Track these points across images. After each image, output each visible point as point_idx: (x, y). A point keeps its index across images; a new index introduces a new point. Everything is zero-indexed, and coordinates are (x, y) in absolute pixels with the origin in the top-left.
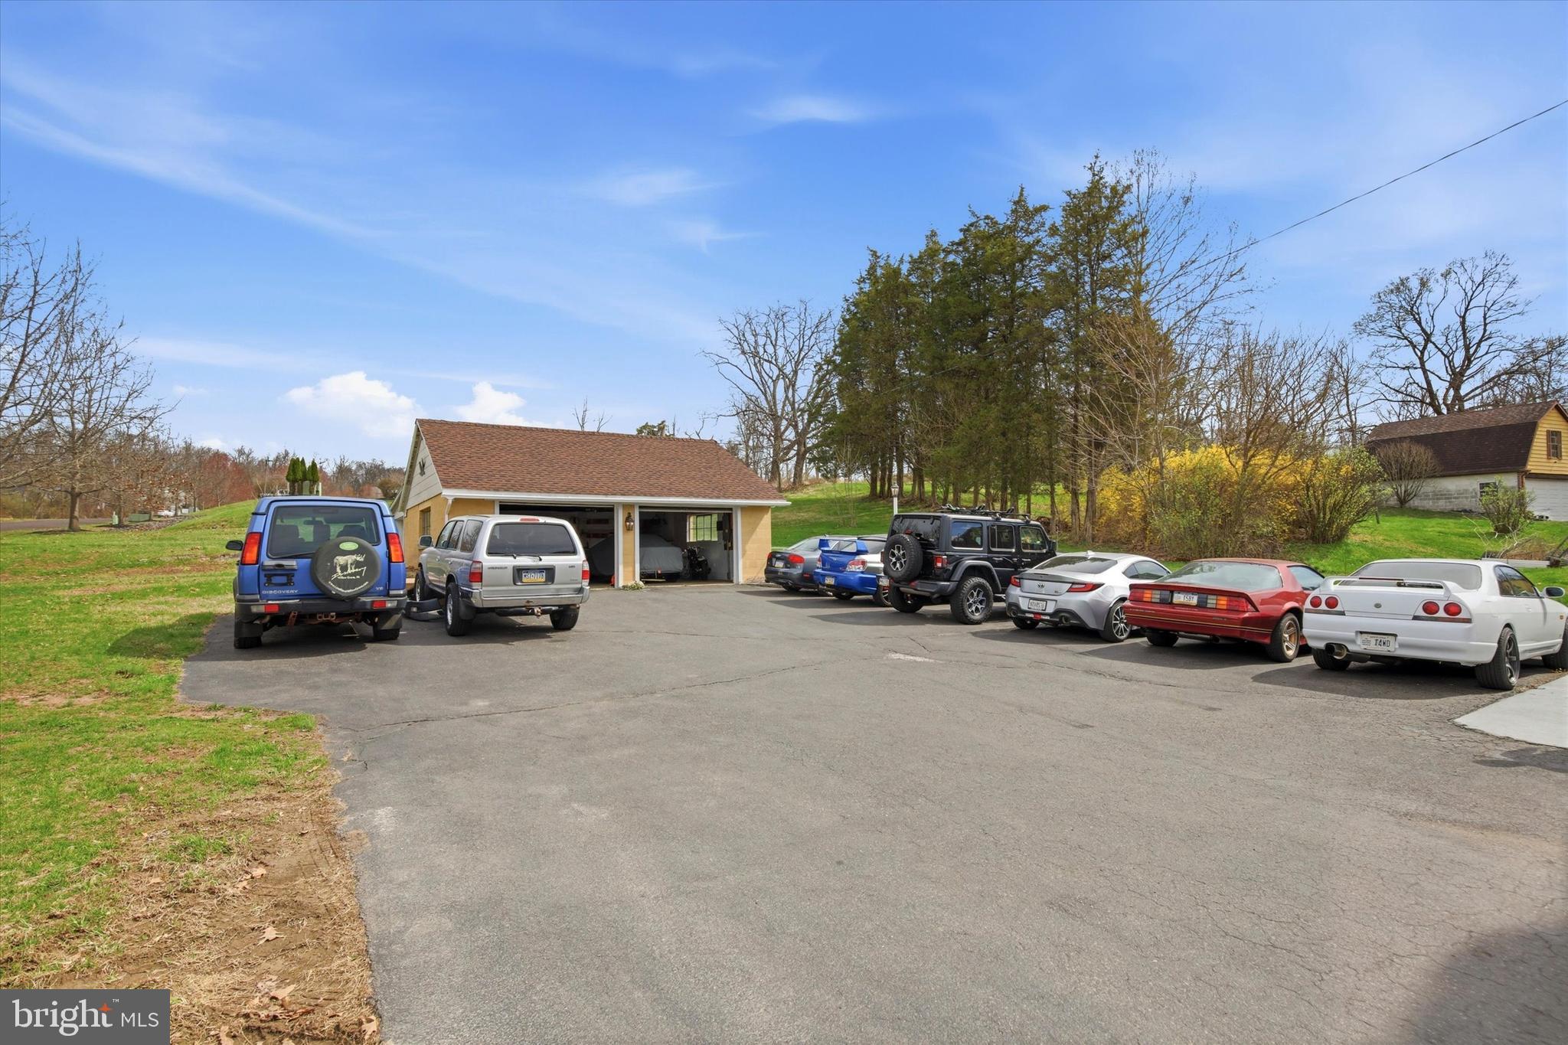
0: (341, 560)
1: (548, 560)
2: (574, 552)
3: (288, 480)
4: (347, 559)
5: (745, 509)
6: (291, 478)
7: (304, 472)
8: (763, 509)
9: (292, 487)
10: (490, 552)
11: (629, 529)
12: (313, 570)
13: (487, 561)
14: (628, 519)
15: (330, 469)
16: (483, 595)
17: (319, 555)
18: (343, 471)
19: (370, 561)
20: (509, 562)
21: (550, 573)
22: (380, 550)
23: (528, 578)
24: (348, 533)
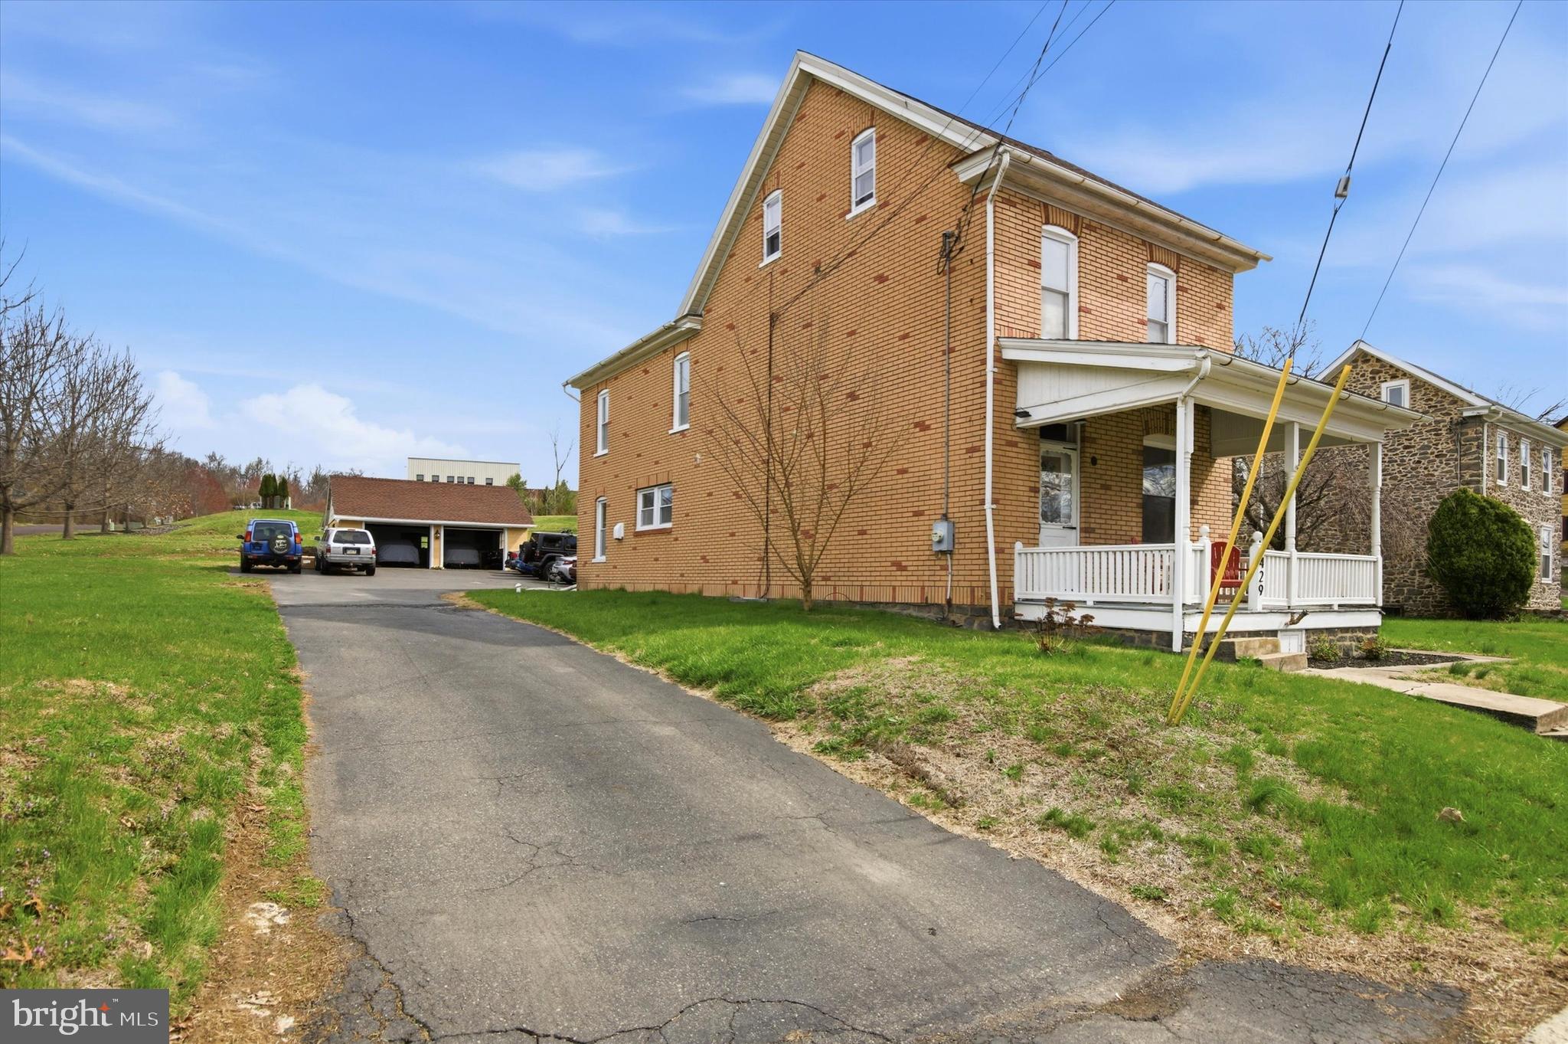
0: (278, 541)
1: (357, 546)
2: (369, 542)
3: (261, 494)
4: (280, 542)
5: (510, 529)
6: (264, 492)
7: (275, 487)
8: (525, 529)
9: (265, 501)
10: (335, 541)
11: (437, 538)
12: (269, 544)
13: (332, 544)
14: (437, 532)
15: (305, 480)
16: (332, 557)
17: (271, 541)
18: (318, 480)
19: (288, 542)
20: (342, 545)
21: (358, 550)
22: (292, 539)
23: (349, 552)
24: (282, 533)
